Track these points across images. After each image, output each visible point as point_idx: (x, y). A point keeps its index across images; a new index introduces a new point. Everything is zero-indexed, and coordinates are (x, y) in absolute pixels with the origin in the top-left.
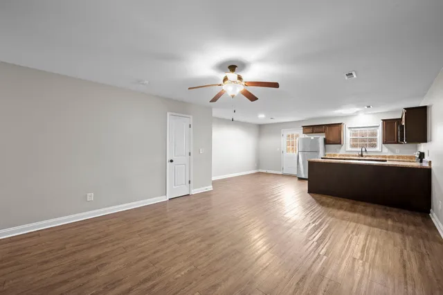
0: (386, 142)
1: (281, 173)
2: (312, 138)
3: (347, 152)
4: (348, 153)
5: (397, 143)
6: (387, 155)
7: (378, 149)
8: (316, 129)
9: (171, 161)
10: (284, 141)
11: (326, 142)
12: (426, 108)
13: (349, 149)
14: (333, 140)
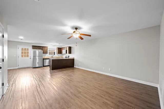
1: (17, 68)
3: (48, 57)
7: (56, 55)
8: (39, 48)
10: (19, 51)
12: (71, 47)
13: (48, 55)
14: (45, 52)
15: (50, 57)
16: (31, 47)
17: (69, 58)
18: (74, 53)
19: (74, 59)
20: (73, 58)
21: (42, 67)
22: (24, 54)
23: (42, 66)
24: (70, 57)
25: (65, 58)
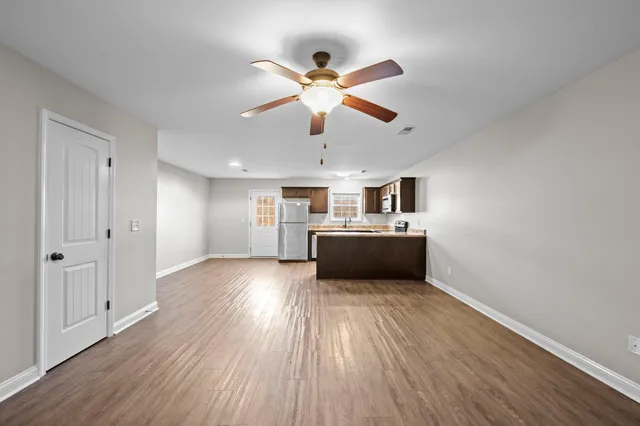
1: (247, 256)
2: (299, 204)
3: (330, 224)
7: (359, 218)
8: (300, 193)
9: (55, 257)
10: (252, 207)
11: (312, 210)
12: (414, 179)
13: (333, 219)
14: (319, 208)
15: (337, 224)
16: (281, 191)
17: (410, 233)
18: (425, 210)
19: (423, 240)
20: (422, 234)
21: (304, 261)
22: (269, 216)
23: (306, 258)
24: (410, 227)
25: (393, 233)
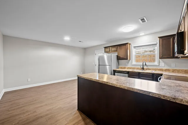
0: (162, 56)
4: (133, 67)
5: (174, 57)
6: (163, 68)
7: (156, 63)
10: (96, 58)
13: (134, 63)
15: (137, 67)
